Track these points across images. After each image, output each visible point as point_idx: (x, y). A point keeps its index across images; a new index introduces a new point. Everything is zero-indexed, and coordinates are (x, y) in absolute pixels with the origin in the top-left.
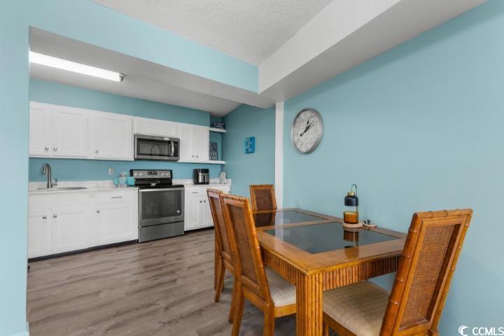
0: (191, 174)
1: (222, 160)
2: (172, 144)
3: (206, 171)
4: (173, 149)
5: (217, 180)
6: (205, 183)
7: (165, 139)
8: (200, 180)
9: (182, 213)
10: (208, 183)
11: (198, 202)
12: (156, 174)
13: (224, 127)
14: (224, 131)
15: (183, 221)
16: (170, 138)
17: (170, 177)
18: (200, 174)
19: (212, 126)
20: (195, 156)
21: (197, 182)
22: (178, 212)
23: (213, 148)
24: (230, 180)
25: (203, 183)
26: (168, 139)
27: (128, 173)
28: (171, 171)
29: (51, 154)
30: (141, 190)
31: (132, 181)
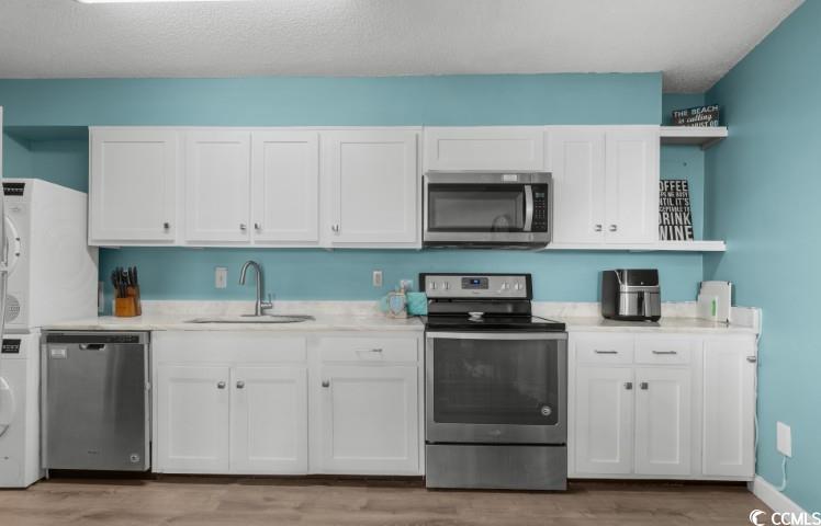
0: (593, 286)
1: (710, 235)
2: (528, 190)
3: (648, 277)
4: (530, 209)
5: (690, 310)
6: (645, 316)
7: (507, 179)
8: (627, 306)
9: (556, 418)
10: (655, 319)
11: (620, 387)
12: (486, 286)
13: (721, 119)
14: (722, 132)
15: (564, 445)
16: (521, 175)
17: (523, 294)
18: (625, 288)
19: (670, 120)
20: (606, 228)
21: (612, 314)
22: (547, 411)
23: (674, 199)
24: (757, 314)
25: (638, 318)
26: (514, 179)
27: (412, 282)
28: (528, 278)
29: (252, 240)
30: (432, 335)
31: (420, 304)
